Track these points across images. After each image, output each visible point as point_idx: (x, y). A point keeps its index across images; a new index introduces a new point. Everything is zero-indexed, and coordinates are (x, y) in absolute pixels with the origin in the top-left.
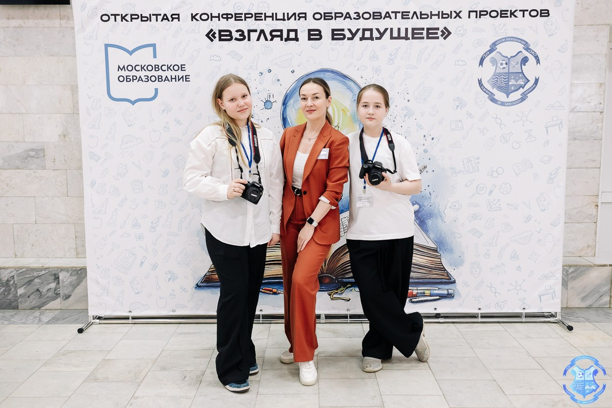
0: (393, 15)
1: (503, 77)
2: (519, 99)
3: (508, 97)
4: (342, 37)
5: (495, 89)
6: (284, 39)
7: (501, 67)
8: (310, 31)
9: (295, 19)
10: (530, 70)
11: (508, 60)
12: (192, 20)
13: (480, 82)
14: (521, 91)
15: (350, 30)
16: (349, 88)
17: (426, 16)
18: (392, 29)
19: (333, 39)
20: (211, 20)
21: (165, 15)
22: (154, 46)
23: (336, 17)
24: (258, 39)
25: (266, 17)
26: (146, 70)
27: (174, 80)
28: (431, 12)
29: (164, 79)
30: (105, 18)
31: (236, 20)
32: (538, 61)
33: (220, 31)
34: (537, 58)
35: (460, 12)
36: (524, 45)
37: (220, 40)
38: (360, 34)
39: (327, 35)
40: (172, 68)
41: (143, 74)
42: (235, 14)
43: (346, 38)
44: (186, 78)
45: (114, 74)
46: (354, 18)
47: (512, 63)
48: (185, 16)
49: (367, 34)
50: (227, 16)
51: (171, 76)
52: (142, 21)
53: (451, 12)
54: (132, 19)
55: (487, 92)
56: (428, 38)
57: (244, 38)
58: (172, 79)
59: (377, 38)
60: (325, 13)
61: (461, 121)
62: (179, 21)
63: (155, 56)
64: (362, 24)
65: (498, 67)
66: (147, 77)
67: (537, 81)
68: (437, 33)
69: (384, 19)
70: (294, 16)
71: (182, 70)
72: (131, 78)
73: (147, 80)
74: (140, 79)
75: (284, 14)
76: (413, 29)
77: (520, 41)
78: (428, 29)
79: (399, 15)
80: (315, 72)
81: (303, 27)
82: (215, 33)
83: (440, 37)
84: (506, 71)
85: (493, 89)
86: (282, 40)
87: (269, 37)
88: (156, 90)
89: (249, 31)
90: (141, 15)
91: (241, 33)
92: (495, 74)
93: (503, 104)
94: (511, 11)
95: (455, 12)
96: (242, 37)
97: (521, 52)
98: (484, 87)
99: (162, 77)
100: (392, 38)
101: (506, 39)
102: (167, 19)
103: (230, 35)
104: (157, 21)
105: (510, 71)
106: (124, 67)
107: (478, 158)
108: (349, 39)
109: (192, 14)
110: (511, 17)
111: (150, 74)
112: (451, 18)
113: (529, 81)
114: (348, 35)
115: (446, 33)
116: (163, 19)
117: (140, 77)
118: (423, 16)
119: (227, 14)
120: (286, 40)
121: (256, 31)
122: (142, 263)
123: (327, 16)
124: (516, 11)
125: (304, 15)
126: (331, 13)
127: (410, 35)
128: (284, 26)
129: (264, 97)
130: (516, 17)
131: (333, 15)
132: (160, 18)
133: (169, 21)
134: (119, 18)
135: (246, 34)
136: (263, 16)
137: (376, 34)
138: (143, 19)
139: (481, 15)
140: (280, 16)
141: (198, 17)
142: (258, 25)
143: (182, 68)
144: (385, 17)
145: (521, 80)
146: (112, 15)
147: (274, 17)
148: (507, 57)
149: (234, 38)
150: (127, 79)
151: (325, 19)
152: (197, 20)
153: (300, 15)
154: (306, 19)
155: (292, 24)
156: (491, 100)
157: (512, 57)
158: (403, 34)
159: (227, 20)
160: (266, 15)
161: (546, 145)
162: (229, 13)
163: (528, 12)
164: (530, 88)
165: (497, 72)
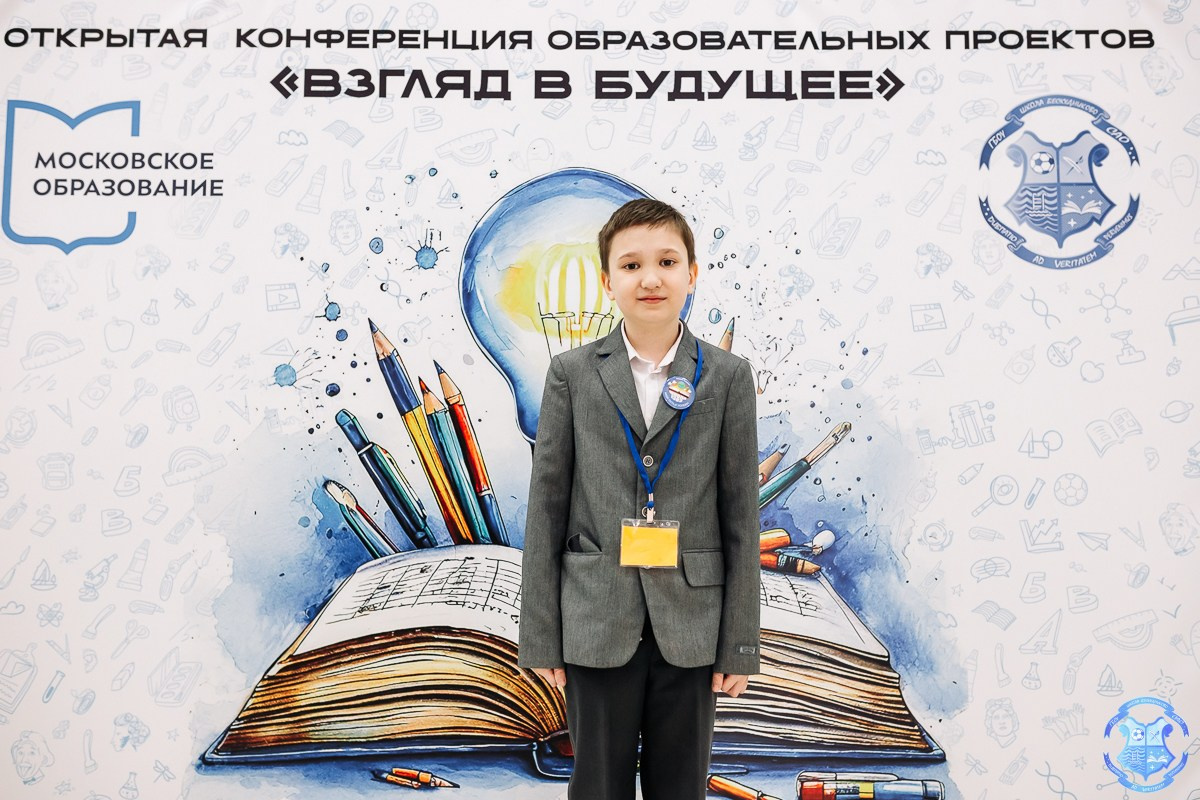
0: (752, 40)
1: (1044, 194)
2: (1092, 252)
3: (1060, 246)
4: (623, 90)
5: (1025, 225)
6: (472, 95)
8: (539, 74)
9: (503, 47)
10: (1115, 176)
11: (1055, 154)
12: (239, 45)
13: (985, 207)
14: (1096, 229)
15: (642, 75)
17: (838, 43)
18: (750, 74)
19: (600, 95)
20: (288, 45)
21: (170, 31)
22: (135, 106)
23: (607, 42)
24: (406, 93)
25: (427, 39)
26: (109, 164)
27: (180, 192)
28: (850, 33)
29: (153, 188)
30: (16, 38)
31: (350, 45)
32: (1134, 156)
33: (309, 73)
34: (1129, 146)
35: (925, 33)
36: (1095, 116)
37: (308, 93)
38: (668, 85)
39: (583, 84)
40: (177, 161)
41: (99, 175)
42: (351, 32)
43: (634, 95)
44: (213, 188)
45: (25, 174)
46: (654, 46)
47: (1067, 159)
48: (221, 33)
49: (688, 85)
50: (329, 38)
51: (174, 182)
52: (109, 44)
53: (901, 33)
54: (84, 40)
55: (1005, 231)
56: (844, 95)
57: (371, 90)
58: (175, 188)
59: (712, 95)
60: (579, 33)
61: (938, 306)
62: (204, 45)
63: (135, 132)
64: (674, 60)
65: (1029, 169)
66: (109, 184)
67: (1134, 206)
68: (866, 85)
69: (730, 47)
70: (499, 39)
71: (203, 167)
72: (68, 185)
73: (109, 191)
74: (93, 188)
75: (474, 33)
76: (805, 75)
77: (1082, 106)
78: (844, 75)
79: (768, 40)
80: (552, 176)
81: (522, 65)
82: (294, 77)
83: (876, 94)
84: (1051, 178)
85: (1020, 223)
86: (467, 95)
87: (434, 89)
88: (132, 216)
89: (384, 74)
90: (109, 31)
91: (362, 77)
92: (1024, 187)
93: (1049, 263)
94: (1054, 33)
95: (912, 33)
96: (365, 88)
97: (1087, 132)
98: (997, 221)
99: (149, 183)
100: (751, 94)
101: (1046, 101)
102: (175, 41)
103: (335, 82)
104: (148, 45)
105: (1062, 181)
106: (52, 158)
107: (990, 406)
108: (640, 96)
109: (239, 31)
110: (1055, 46)
111: (117, 176)
112: (902, 47)
113: (1112, 205)
114: (639, 86)
115: (891, 85)
116: (164, 41)
117: (92, 183)
118: (827, 42)
119: (329, 33)
120: (478, 96)
121: (401, 73)
122: (50, 691)
123: (584, 40)
124: (1067, 33)
125: (525, 37)
126: (595, 33)
127: (797, 89)
128: (473, 63)
129: (417, 237)
130: (1067, 46)
131: (600, 38)
132: (156, 38)
133: (178, 45)
134: (51, 38)
135: (375, 80)
136: (421, 37)
137: (709, 85)
138: (113, 41)
139: (977, 42)
140: (464, 38)
141: (253, 38)
142: (408, 59)
143: (203, 161)
144: (733, 43)
145: (1092, 203)
146: (33, 30)
147: (448, 39)
148: (1051, 145)
149: (343, 90)
150: (57, 186)
151: (578, 47)
152: (251, 45)
153: (516, 37)
154: (530, 47)
155: (495, 57)
156: (1016, 253)
157: (1064, 145)
158: (779, 86)
159: (329, 46)
160: (430, 36)
161: (1173, 371)
162: (333, 29)
163: (1099, 36)
164: (1118, 223)
165: (1027, 181)
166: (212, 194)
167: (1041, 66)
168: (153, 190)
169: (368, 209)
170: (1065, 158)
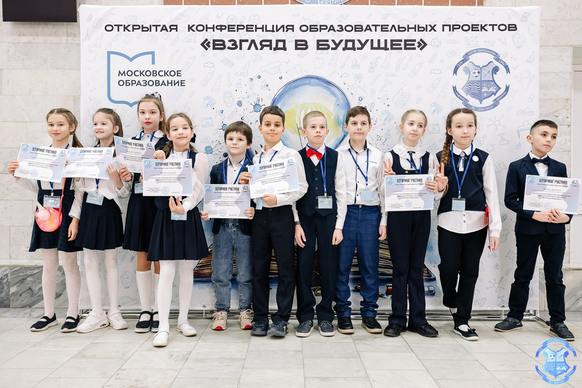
0: (373, 28)
1: (476, 84)
2: (492, 105)
3: (481, 103)
4: (327, 47)
5: (469, 95)
6: (273, 49)
7: (474, 75)
8: (296, 41)
9: (283, 31)
10: (501, 78)
11: (480, 70)
12: (189, 31)
13: (455, 89)
14: (493, 97)
15: (333, 41)
16: (333, 94)
17: (404, 29)
18: (372, 41)
19: (318, 49)
20: (207, 31)
21: (164, 26)
22: (153, 53)
23: (321, 29)
24: (249, 49)
25: (256, 28)
26: (145, 75)
27: (170, 85)
28: (408, 26)
29: (160, 83)
30: (109, 28)
31: (229, 31)
32: (508, 71)
33: (214, 41)
34: (506, 67)
35: (435, 25)
36: (495, 56)
37: (214, 48)
38: (343, 45)
39: (312, 45)
40: (168, 73)
41: (141, 79)
42: (229, 26)
43: (330, 48)
44: (181, 83)
45: (115, 78)
46: (338, 31)
47: (484, 72)
48: (183, 27)
49: (350, 45)
50: (221, 28)
51: (168, 81)
52: (143, 31)
53: (427, 26)
54: (133, 29)
55: (461, 98)
56: (406, 49)
57: (236, 47)
58: (168, 83)
59: (359, 49)
60: (311, 26)
61: (437, 125)
62: (177, 31)
63: (153, 63)
64: (345, 36)
65: (471, 76)
66: (145, 82)
67: (507, 88)
68: (414, 45)
69: (365, 31)
70: (282, 28)
71: (178, 76)
72: (130, 82)
73: (145, 84)
74: (139, 83)
75: (273, 26)
76: (392, 41)
77: (490, 52)
78: (406, 41)
79: (379, 28)
80: (301, 78)
81: (290, 38)
82: (209, 42)
83: (417, 48)
84: (478, 79)
85: (467, 95)
86: (271, 49)
87: (259, 47)
89: (241, 41)
90: (142, 26)
91: (233, 42)
92: (469, 82)
93: (476, 109)
94: (481, 25)
95: (430, 25)
96: (234, 47)
97: (492, 62)
98: (459, 94)
99: (159, 81)
100: (372, 48)
101: (477, 51)
102: (166, 29)
103: (224, 44)
104: (156, 31)
105: (482, 80)
106: (124, 72)
108: (333, 49)
109: (189, 25)
110: (481, 30)
111: (148, 79)
112: (427, 31)
113: (500, 88)
114: (332, 45)
115: (422, 45)
116: (162, 29)
117: (139, 81)
118: (400, 29)
119: (221, 26)
120: (275, 49)
121: (247, 41)
123: (313, 28)
124: (486, 25)
125: (291, 27)
126: (317, 26)
127: (389, 46)
128: (273, 37)
129: (254, 100)
130: (486, 30)
131: (318, 27)
132: (159, 28)
133: (167, 31)
134: (121, 28)
135: (238, 44)
136: (254, 27)
137: (357, 45)
138: (144, 29)
139: (454, 29)
140: (270, 28)
141: (194, 28)
142: (250, 36)
143: (178, 73)
144: (366, 29)
145: (492, 88)
146: (115, 25)
147: (264, 28)
148: (479, 66)
149: (227, 47)
150: (126, 83)
151: (311, 31)
152: (193, 31)
153: (288, 27)
154: (293, 31)
155: (281, 35)
156: (465, 106)
157: (483, 66)
158: (382, 45)
159: (221, 31)
160: (257, 27)
161: (518, 147)
162: (223, 25)
163: (497, 26)
164: (502, 95)
165: (470, 80)
166: (181, 85)
167: (476, 38)
168: (161, 84)
169: (236, 90)
170: (484, 71)
